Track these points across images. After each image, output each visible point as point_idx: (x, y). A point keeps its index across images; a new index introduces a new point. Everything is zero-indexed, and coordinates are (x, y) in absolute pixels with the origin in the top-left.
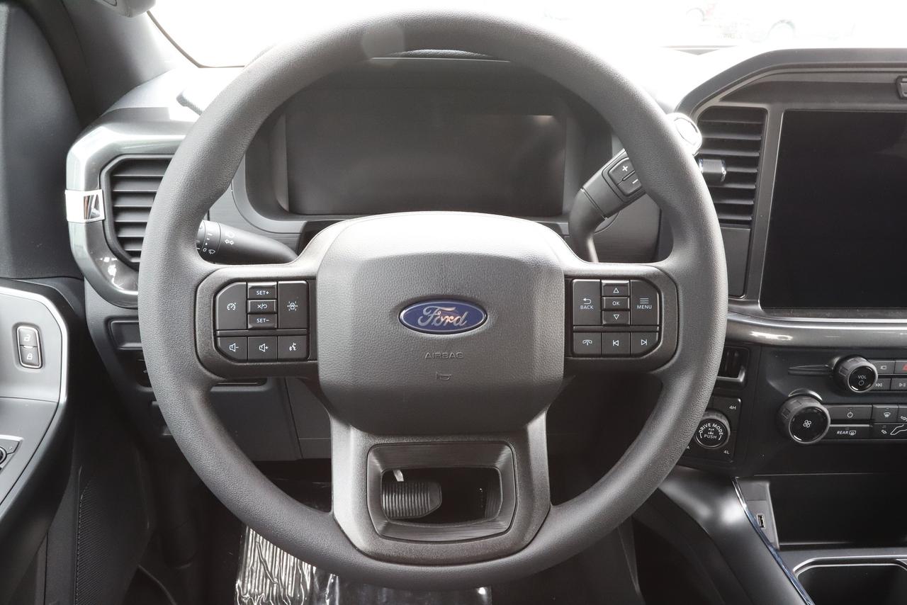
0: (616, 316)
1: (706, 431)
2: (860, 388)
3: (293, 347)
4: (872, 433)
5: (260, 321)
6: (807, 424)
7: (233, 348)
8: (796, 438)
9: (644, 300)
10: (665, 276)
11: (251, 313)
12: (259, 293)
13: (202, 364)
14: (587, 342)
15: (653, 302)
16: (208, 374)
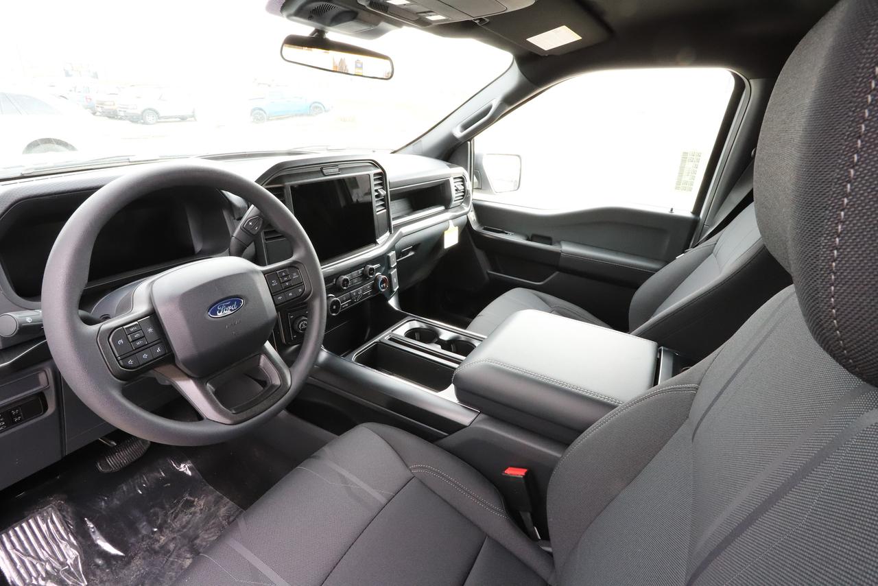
0: (287, 284)
1: (302, 326)
2: (347, 286)
3: (159, 350)
4: (352, 302)
5: (138, 343)
6: (334, 307)
7: (130, 362)
8: (334, 314)
9: (295, 274)
10: (295, 262)
11: (133, 341)
12: (132, 330)
13: (115, 376)
14: (280, 298)
15: (298, 274)
16: (119, 381)
